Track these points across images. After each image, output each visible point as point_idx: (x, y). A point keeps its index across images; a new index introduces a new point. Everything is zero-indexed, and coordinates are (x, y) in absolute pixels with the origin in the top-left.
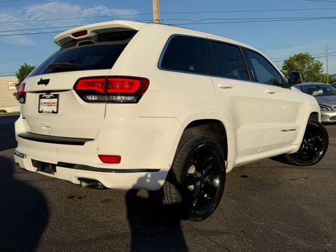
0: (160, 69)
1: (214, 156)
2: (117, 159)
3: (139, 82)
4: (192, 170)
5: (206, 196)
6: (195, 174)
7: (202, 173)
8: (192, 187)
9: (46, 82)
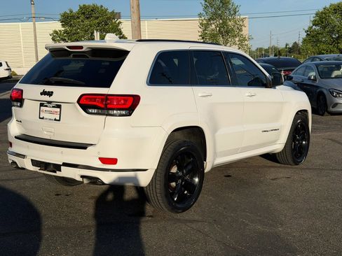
0: (148, 85)
1: (194, 157)
2: (114, 161)
3: (132, 98)
4: (174, 170)
5: (186, 192)
6: (177, 173)
7: (183, 173)
8: (173, 184)
9: (50, 94)
